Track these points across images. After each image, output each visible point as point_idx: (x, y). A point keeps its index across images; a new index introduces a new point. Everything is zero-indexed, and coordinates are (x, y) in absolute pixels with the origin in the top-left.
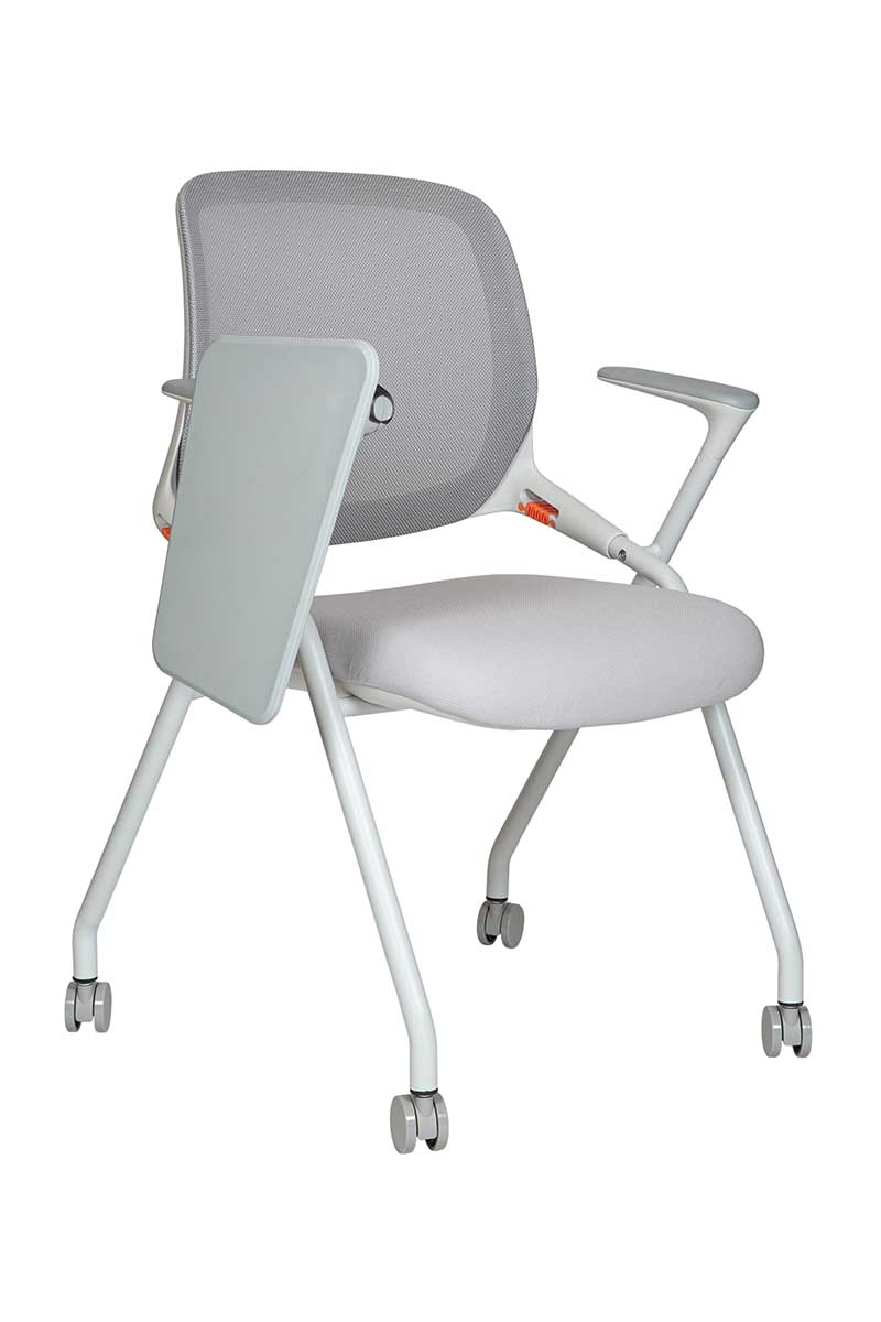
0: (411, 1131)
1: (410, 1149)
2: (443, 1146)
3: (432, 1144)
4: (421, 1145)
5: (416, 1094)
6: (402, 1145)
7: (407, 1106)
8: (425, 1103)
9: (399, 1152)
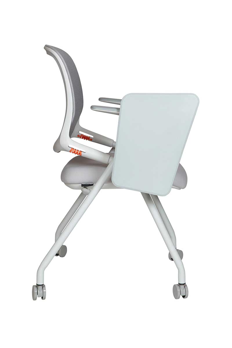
0: (179, 293)
1: (179, 298)
2: (187, 297)
3: (184, 297)
4: (181, 297)
5: (180, 284)
6: (176, 297)
7: (178, 287)
8: (182, 286)
9: (176, 299)
